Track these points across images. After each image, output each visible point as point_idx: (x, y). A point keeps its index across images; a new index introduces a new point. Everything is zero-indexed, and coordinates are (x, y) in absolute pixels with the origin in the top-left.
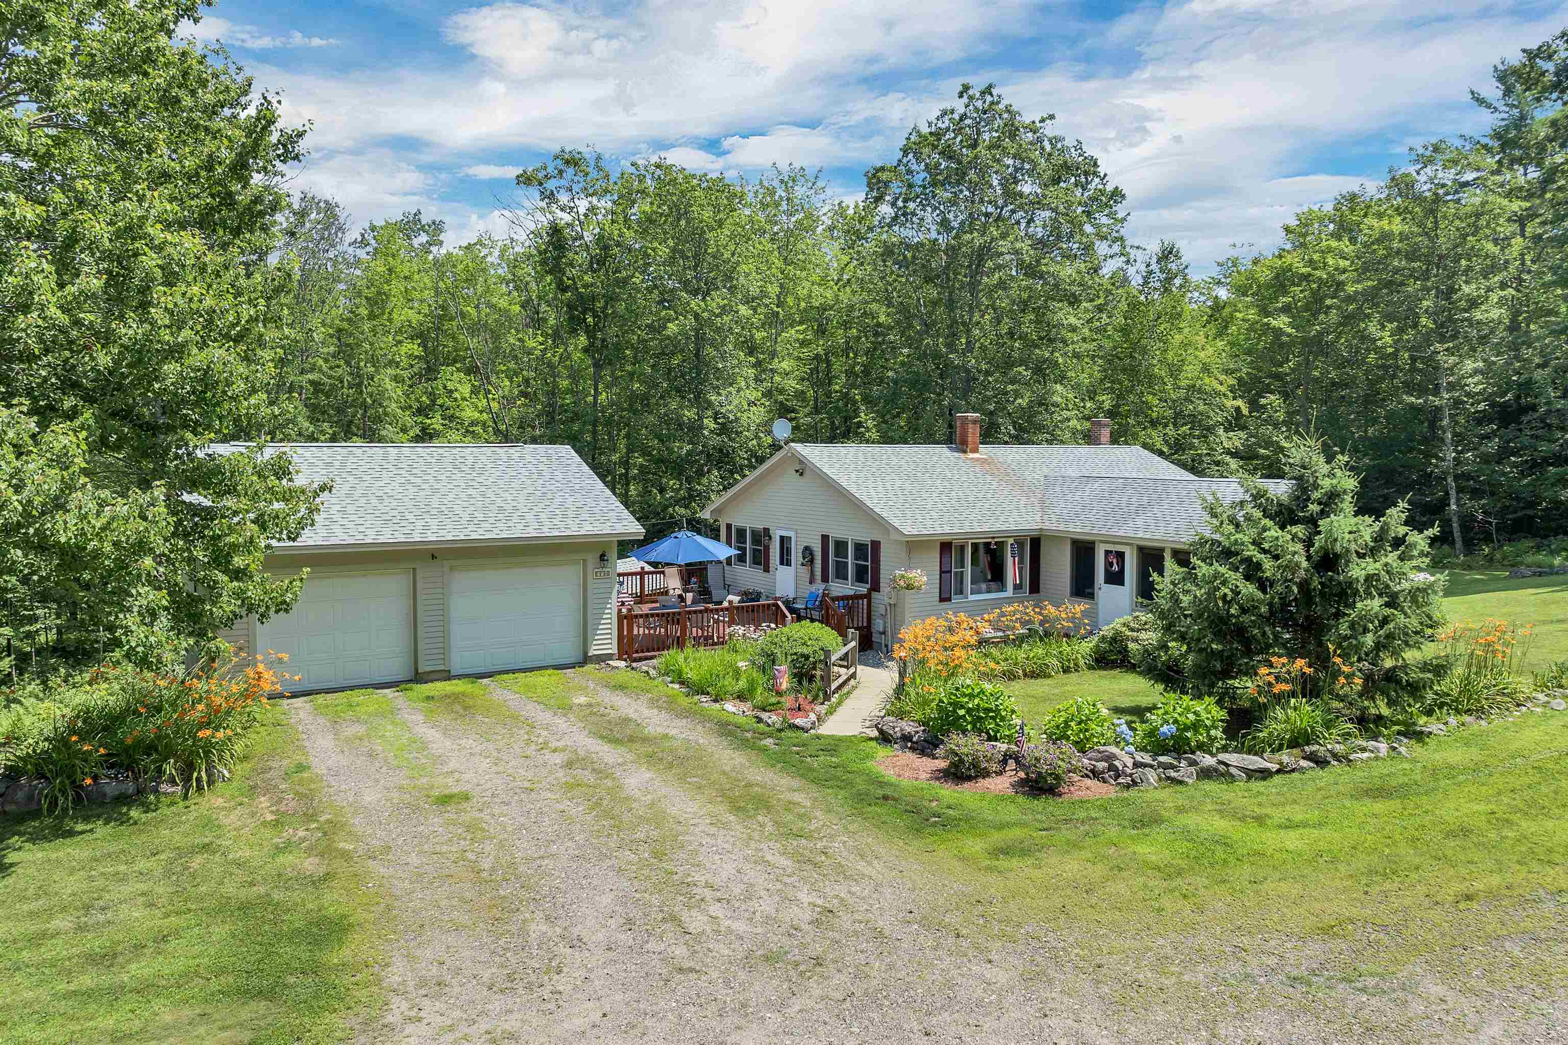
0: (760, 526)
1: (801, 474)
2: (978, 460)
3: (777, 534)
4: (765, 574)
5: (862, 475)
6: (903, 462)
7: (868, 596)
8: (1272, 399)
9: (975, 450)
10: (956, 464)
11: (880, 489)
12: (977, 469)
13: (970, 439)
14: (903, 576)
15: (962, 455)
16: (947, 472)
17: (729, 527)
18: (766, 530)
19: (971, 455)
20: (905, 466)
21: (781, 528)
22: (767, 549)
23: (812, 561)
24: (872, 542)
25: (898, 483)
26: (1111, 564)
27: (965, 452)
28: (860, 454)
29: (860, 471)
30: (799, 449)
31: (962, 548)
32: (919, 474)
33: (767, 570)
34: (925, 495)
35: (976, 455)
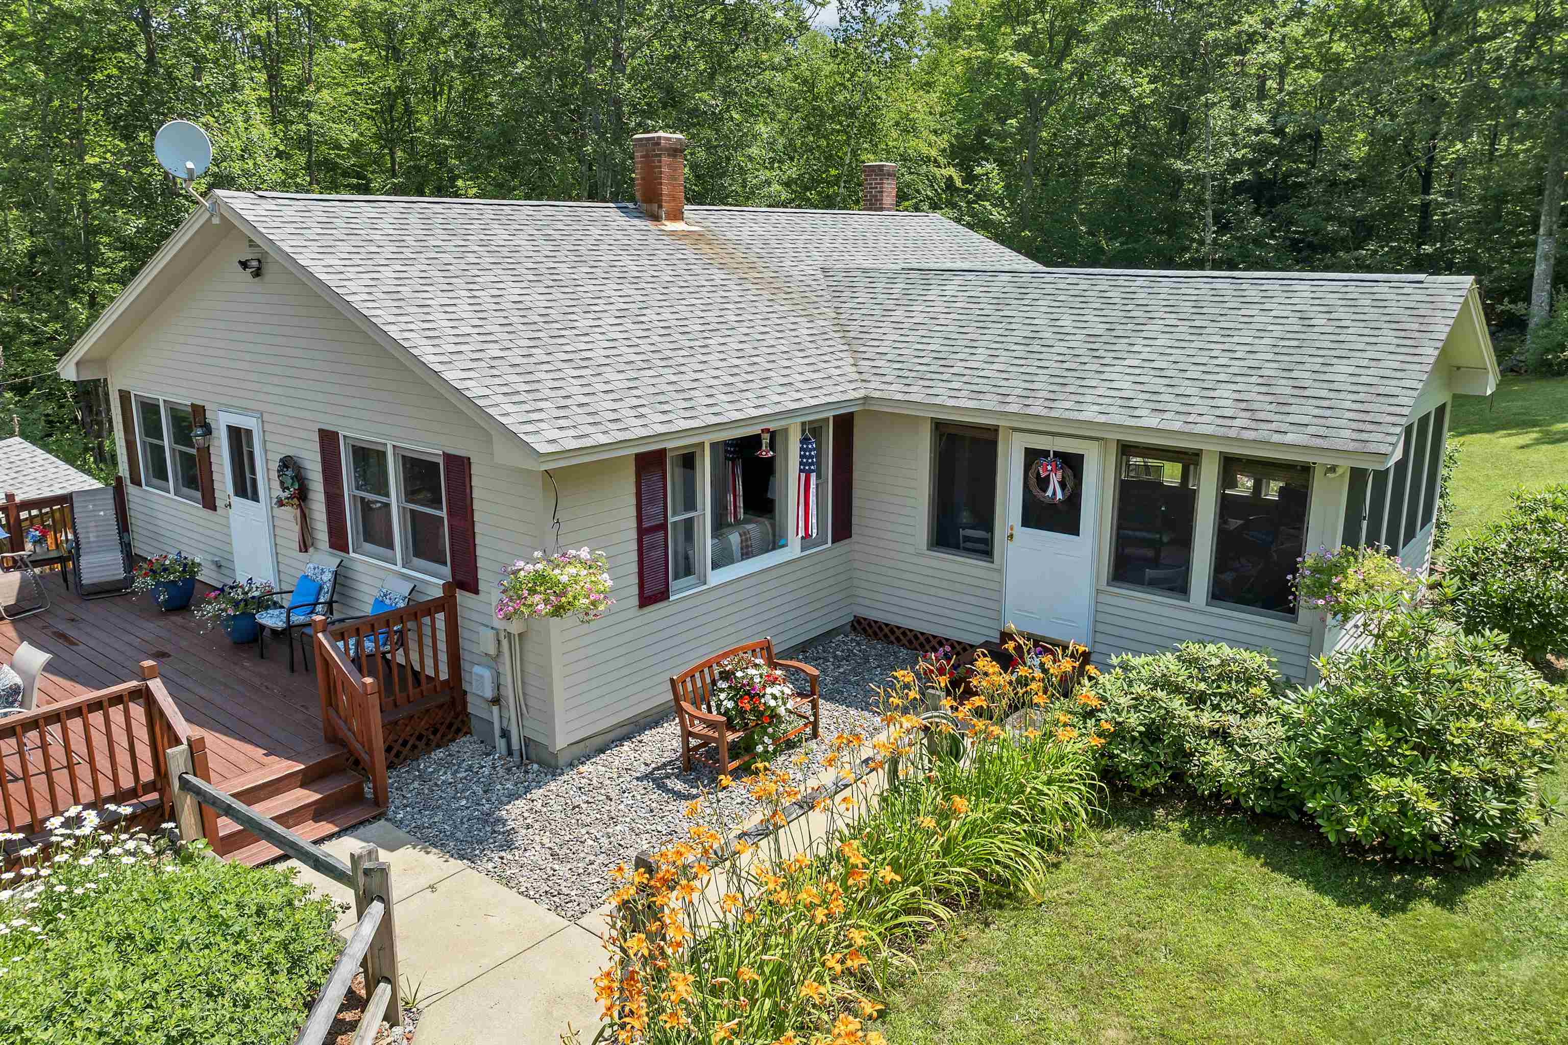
0: (184, 399)
1: (257, 273)
2: (686, 235)
3: (221, 421)
4: (207, 513)
5: (413, 271)
6: (520, 240)
7: (447, 604)
8: (988, 168)
9: (677, 216)
10: (643, 243)
11: (464, 309)
12: (691, 256)
13: (665, 190)
14: (541, 578)
15: (650, 225)
16: (626, 260)
17: (125, 397)
18: (199, 411)
19: (670, 226)
20: (527, 248)
21: (228, 408)
22: (206, 452)
23: (302, 495)
24: (448, 457)
25: (513, 291)
26: (1043, 483)
27: (656, 218)
28: (413, 219)
29: (408, 262)
30: (237, 205)
31: (688, 460)
32: (563, 268)
33: (210, 503)
34: (583, 323)
35: (679, 226)
